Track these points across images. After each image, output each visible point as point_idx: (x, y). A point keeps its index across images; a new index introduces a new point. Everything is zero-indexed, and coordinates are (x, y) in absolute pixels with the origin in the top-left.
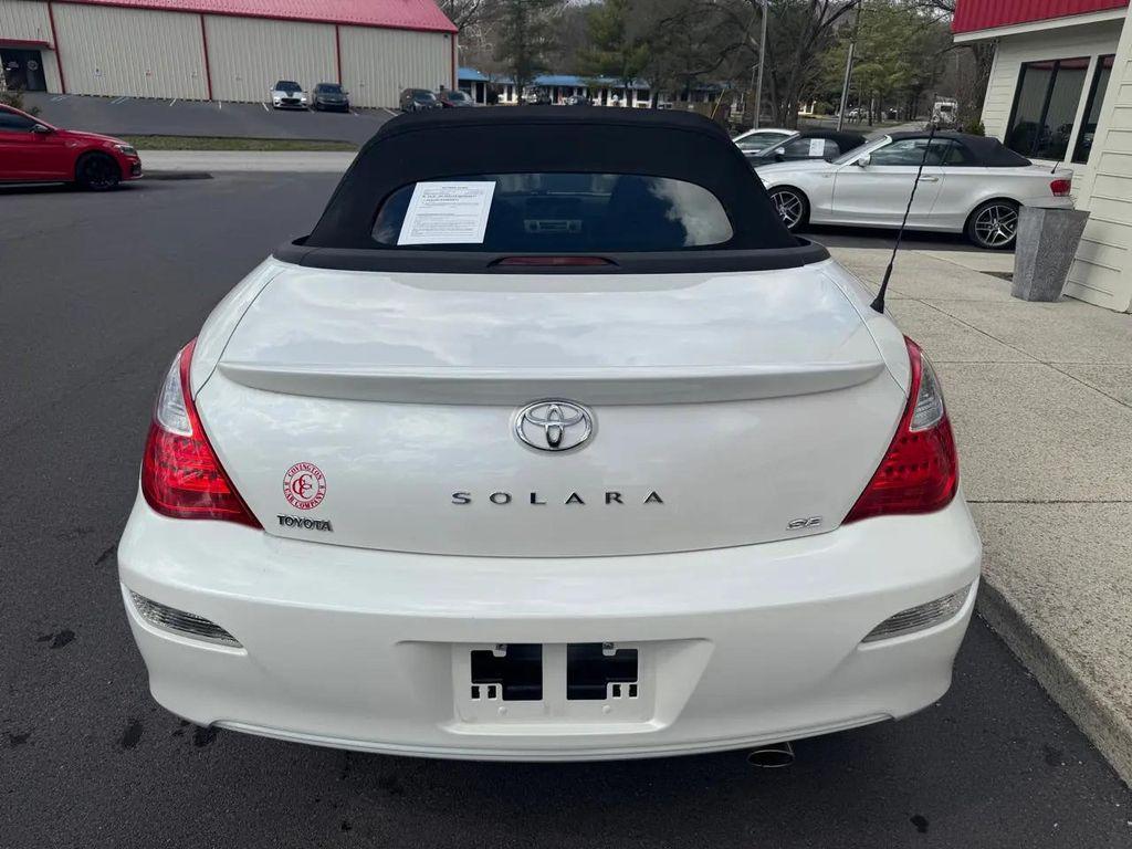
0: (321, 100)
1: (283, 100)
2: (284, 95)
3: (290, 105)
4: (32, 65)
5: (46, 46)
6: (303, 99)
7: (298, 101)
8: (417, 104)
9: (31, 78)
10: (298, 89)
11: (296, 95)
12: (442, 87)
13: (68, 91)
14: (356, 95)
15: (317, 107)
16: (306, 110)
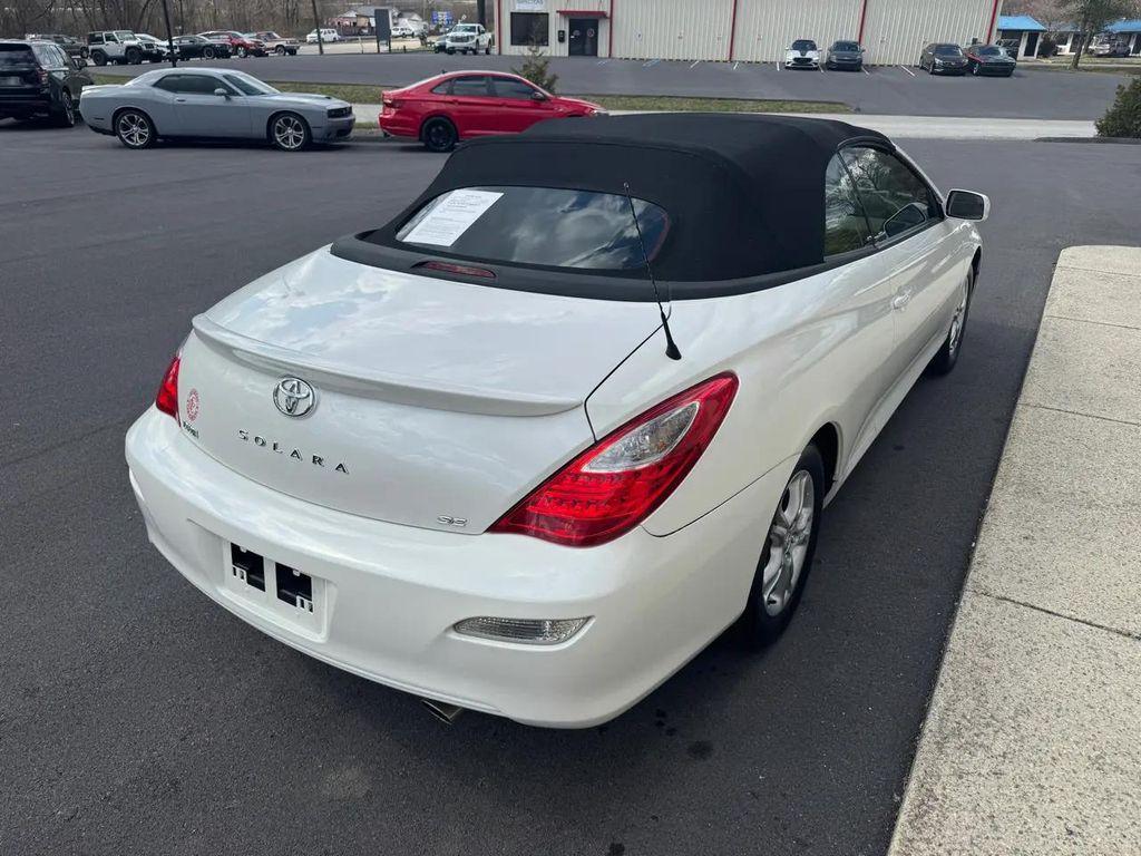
0: (834, 59)
1: (795, 59)
2: (797, 54)
3: (802, 65)
4: (590, 34)
5: (602, 15)
6: (815, 59)
7: (810, 60)
8: (937, 61)
9: (588, 46)
10: (814, 48)
11: (809, 54)
12: (975, 41)
13: (613, 56)
14: (873, 53)
15: (829, 66)
16: (816, 69)
